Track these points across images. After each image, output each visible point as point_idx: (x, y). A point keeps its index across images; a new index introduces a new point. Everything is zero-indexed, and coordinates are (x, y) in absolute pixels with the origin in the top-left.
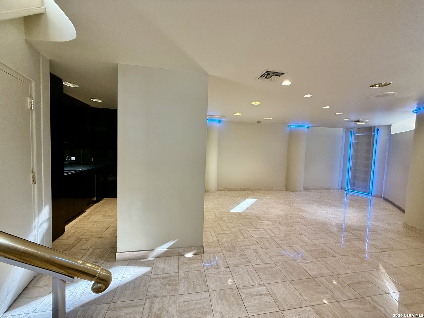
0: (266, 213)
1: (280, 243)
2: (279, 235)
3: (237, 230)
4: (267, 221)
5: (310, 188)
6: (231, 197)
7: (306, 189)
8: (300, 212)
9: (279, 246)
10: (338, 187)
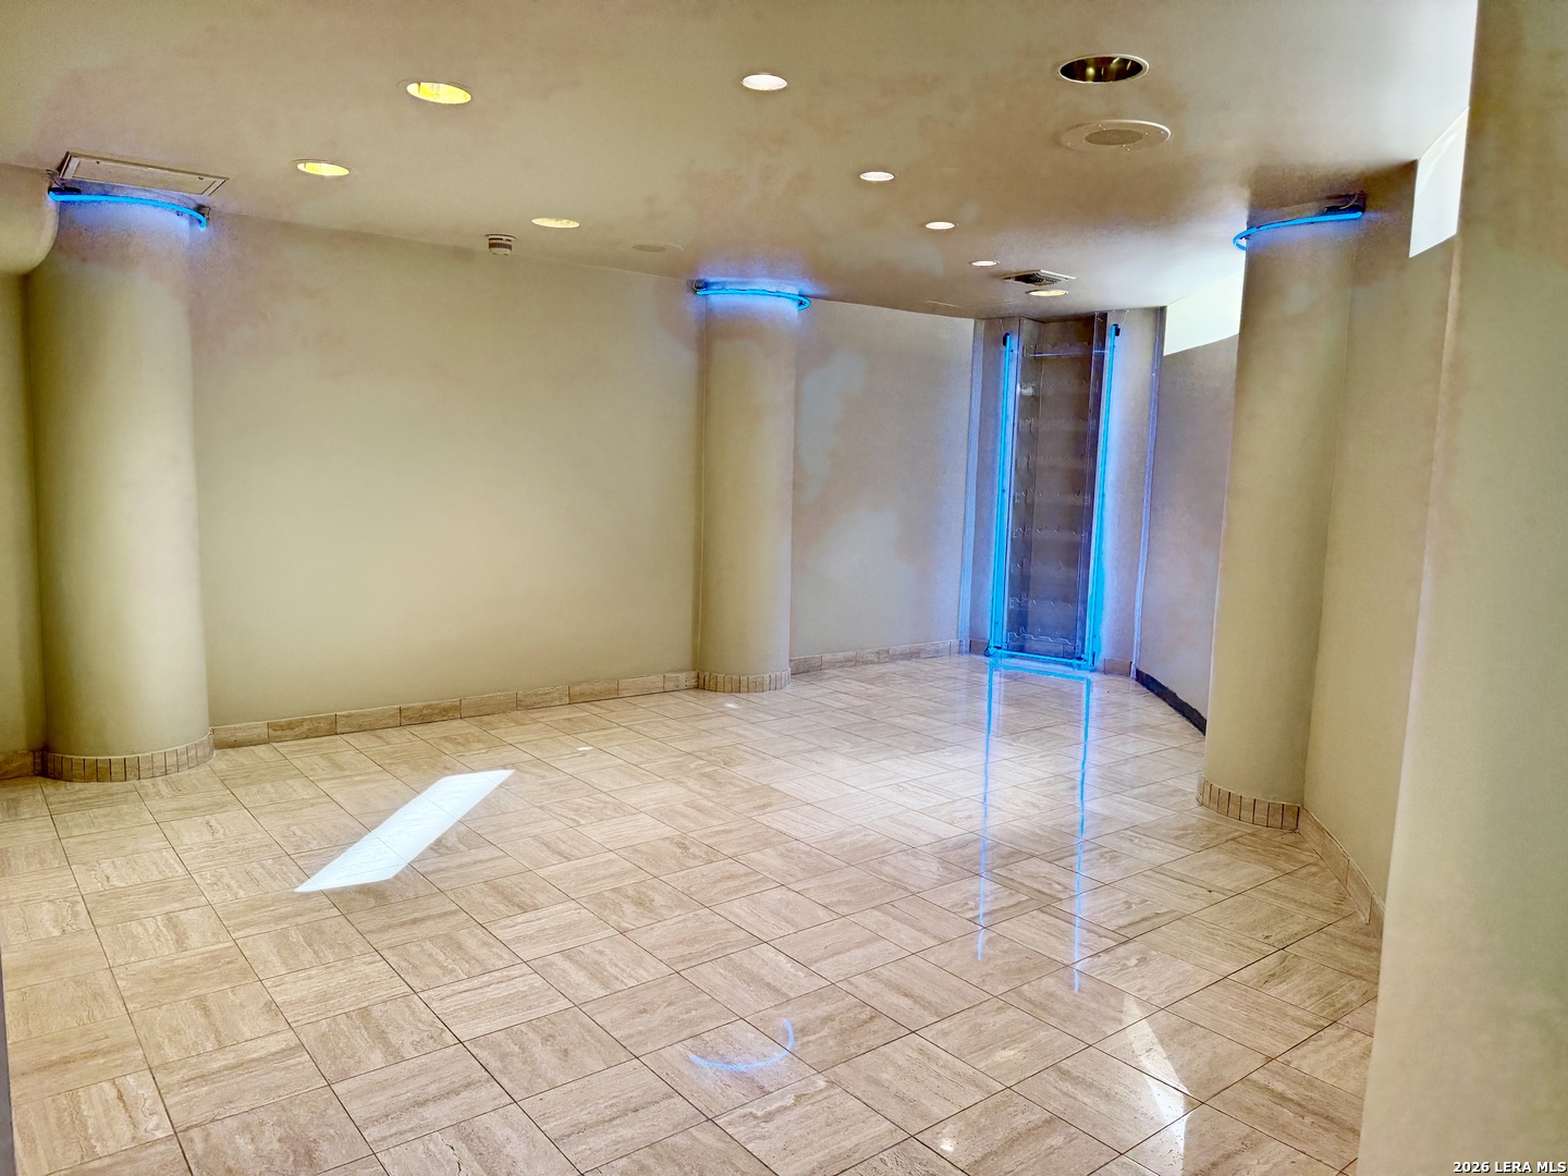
0: (560, 853)
1: (632, 1031)
2: (633, 983)
3: (342, 1019)
4: (559, 907)
5: (827, 657)
6: (325, 786)
7: (804, 670)
8: (765, 806)
9: (623, 1056)
10: (956, 642)
